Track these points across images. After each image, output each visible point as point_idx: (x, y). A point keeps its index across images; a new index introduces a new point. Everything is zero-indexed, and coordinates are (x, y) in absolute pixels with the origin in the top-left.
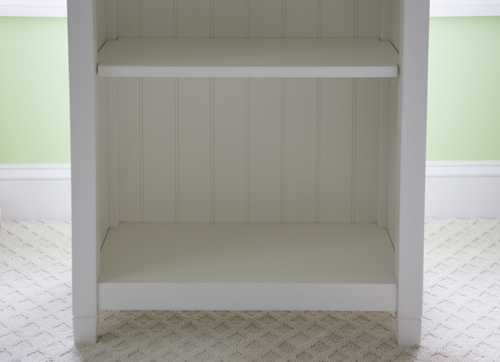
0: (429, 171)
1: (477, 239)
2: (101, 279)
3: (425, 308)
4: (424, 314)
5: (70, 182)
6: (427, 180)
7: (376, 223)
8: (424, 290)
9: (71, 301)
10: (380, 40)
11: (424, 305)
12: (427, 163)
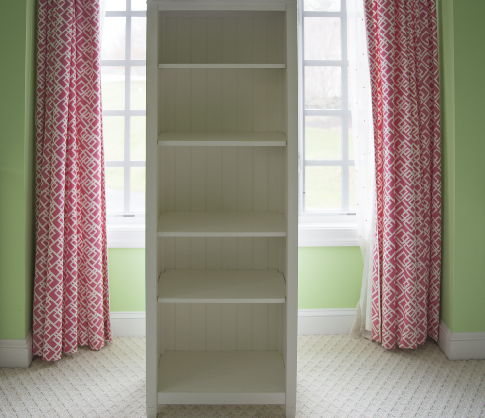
0: (299, 314)
1: (322, 349)
2: (158, 390)
3: (298, 395)
4: (297, 399)
5: (145, 320)
6: (298, 318)
7: (277, 350)
8: (297, 383)
9: (145, 391)
10: (279, 272)
11: (297, 393)
12: (299, 310)
